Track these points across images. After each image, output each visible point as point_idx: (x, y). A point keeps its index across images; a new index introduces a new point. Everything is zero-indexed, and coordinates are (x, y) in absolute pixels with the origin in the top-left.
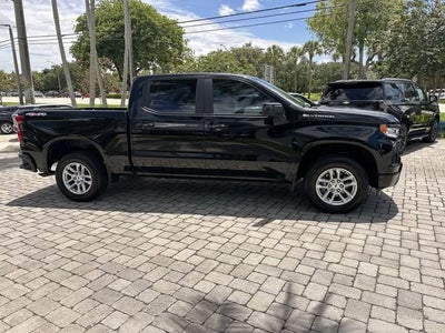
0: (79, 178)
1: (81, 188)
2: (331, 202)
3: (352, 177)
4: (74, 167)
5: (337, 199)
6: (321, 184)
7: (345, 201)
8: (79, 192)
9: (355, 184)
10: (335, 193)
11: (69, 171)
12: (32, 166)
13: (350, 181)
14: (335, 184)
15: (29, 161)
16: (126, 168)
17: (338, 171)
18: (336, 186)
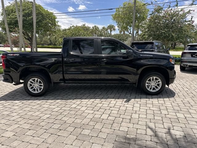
0: (36, 85)
1: (37, 90)
2: (151, 91)
3: (160, 80)
4: (34, 80)
5: (154, 89)
6: (147, 83)
7: (157, 90)
8: (36, 92)
9: (161, 83)
10: (153, 87)
11: (31, 82)
12: (11, 80)
13: (159, 82)
14: (153, 83)
15: (9, 78)
16: (61, 80)
17: (154, 78)
18: (153, 84)
